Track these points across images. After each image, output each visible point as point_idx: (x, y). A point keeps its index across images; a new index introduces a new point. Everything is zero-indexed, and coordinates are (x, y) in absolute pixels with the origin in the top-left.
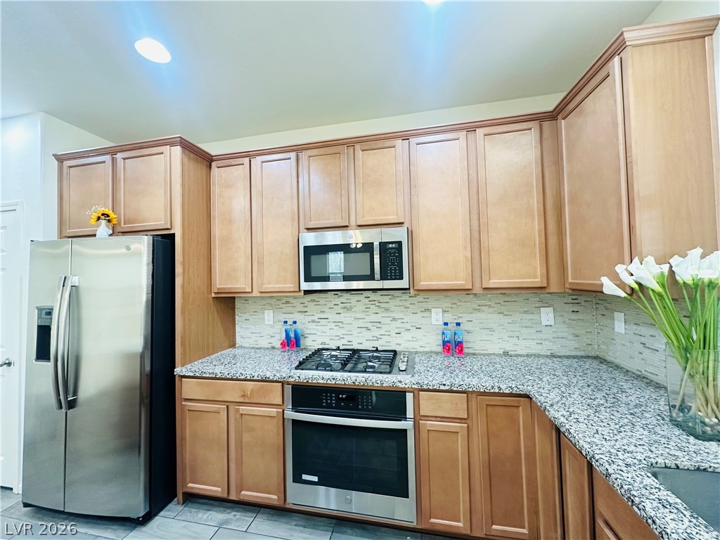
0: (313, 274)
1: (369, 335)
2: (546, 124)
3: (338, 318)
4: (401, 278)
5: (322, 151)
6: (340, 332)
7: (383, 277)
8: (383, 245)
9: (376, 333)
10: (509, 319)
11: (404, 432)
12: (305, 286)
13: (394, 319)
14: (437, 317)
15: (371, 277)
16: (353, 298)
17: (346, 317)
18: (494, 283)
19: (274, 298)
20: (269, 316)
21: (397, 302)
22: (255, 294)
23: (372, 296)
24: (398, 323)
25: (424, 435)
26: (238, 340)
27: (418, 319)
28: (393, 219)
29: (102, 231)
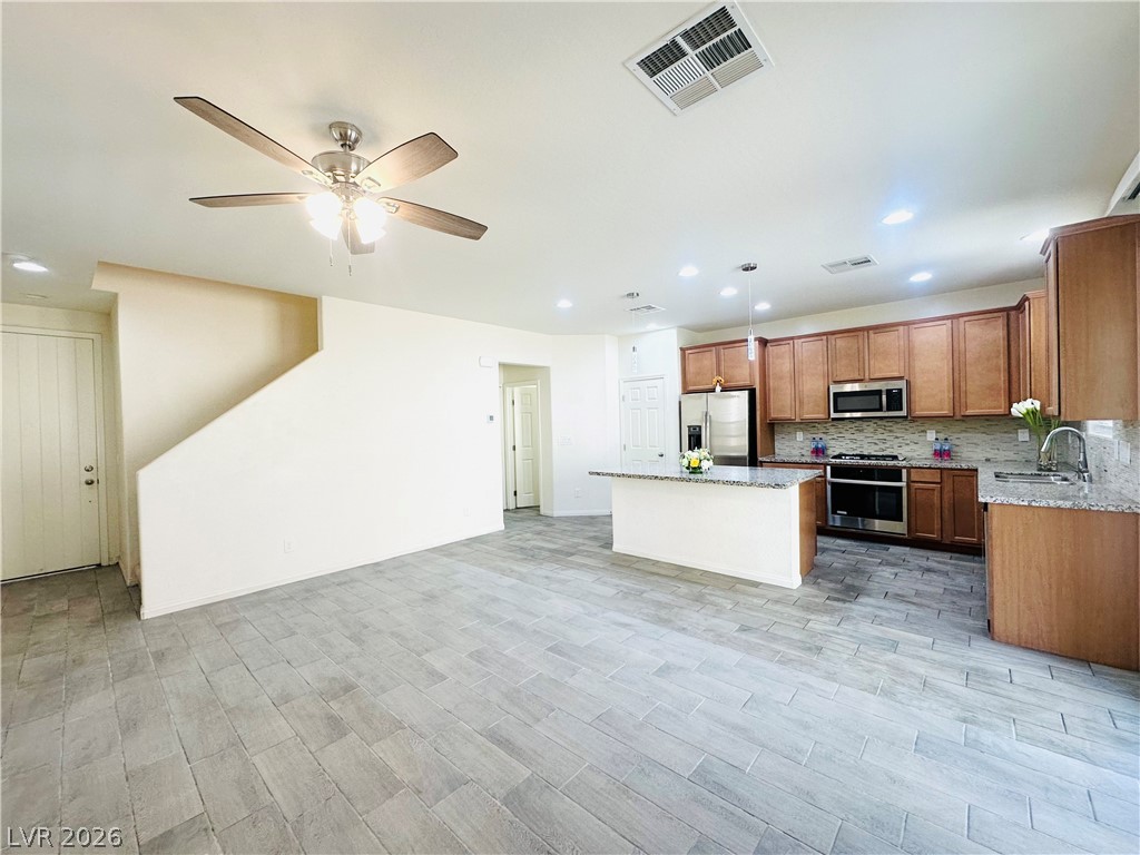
0: (840, 408)
1: (877, 448)
2: (1013, 313)
3: (852, 437)
4: (901, 409)
5: (845, 335)
6: (854, 446)
7: (889, 409)
8: (889, 392)
9: (883, 446)
10: (992, 437)
11: (901, 488)
12: (833, 415)
13: (897, 437)
14: (931, 436)
15: (880, 410)
16: (865, 424)
17: (858, 436)
18: (969, 412)
19: (807, 425)
20: (800, 436)
21: (899, 426)
22: (797, 420)
23: (880, 422)
24: (900, 440)
25: (913, 491)
26: (777, 451)
27: (915, 437)
28: (896, 374)
29: (718, 389)
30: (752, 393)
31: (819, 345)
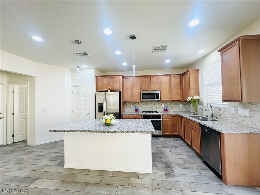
0: (144, 98)
1: (151, 109)
3: (145, 106)
4: (159, 99)
6: (145, 109)
7: (156, 99)
8: (156, 93)
9: (152, 109)
10: (175, 106)
11: (161, 121)
12: (142, 100)
13: (156, 106)
14: (163, 106)
15: (154, 98)
16: (148, 103)
17: (147, 106)
18: (173, 100)
19: (134, 103)
20: (132, 106)
21: (156, 103)
22: (132, 101)
23: (152, 102)
24: (156, 107)
25: (164, 121)
26: (125, 111)
27: (160, 106)
28: (157, 89)
29: (109, 90)
30: (120, 92)
31: (138, 79)
